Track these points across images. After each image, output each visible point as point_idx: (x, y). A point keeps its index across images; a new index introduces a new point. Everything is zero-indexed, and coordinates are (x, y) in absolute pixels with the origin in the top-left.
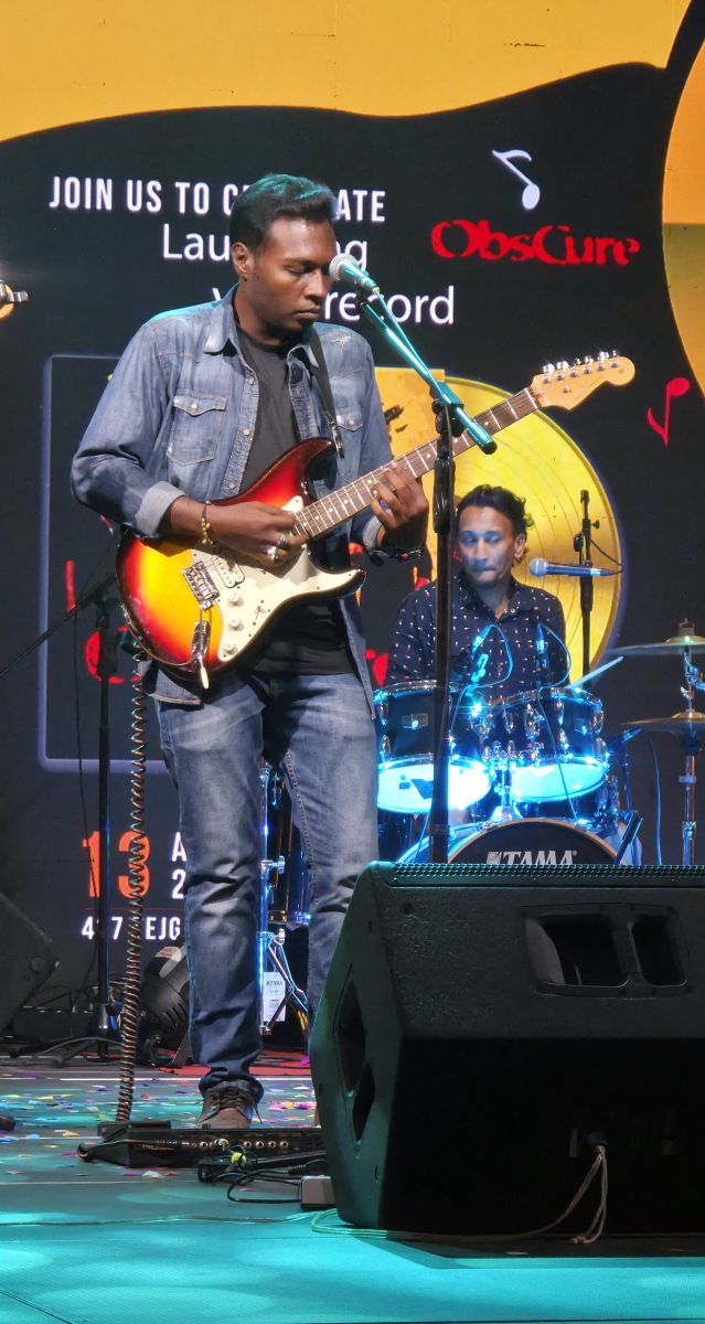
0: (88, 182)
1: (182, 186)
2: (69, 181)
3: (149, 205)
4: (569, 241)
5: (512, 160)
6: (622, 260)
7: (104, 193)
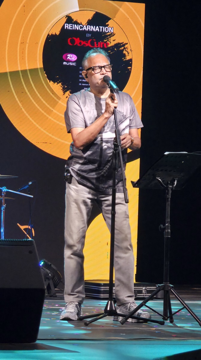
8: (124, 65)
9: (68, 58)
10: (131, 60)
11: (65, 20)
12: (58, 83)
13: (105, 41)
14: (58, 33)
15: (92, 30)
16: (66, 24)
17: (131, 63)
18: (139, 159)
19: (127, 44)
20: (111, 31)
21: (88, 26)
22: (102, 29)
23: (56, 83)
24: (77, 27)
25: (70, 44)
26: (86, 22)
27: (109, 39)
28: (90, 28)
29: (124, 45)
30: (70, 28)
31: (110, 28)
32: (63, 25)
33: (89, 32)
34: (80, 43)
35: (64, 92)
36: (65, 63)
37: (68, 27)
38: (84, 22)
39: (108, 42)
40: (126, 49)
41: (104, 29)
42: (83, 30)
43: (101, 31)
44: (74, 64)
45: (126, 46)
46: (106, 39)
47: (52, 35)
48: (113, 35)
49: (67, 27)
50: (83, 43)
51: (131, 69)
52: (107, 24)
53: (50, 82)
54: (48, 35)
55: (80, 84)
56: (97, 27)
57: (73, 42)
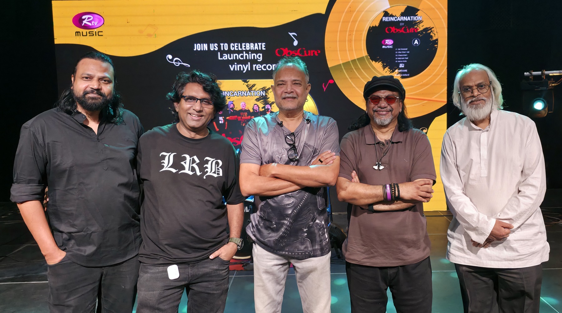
0: (202, 45)
1: (222, 44)
2: (198, 44)
3: (215, 49)
4: (305, 51)
5: (293, 35)
6: (317, 55)
7: (205, 47)
8: (431, 44)
9: (386, 43)
10: (437, 40)
11: (383, 14)
12: (379, 62)
13: (415, 27)
14: (377, 25)
15: (404, 20)
16: (383, 18)
17: (437, 42)
18: (446, 114)
19: (433, 28)
20: (420, 19)
21: (401, 17)
22: (413, 18)
23: (377, 62)
24: (393, 19)
25: (387, 32)
26: (400, 14)
27: (418, 25)
28: (403, 19)
29: (431, 29)
30: (387, 20)
31: (419, 17)
32: (381, 18)
33: (402, 21)
34: (395, 31)
35: (384, 68)
36: (383, 47)
37: (386, 19)
38: (398, 14)
39: (418, 28)
40: (433, 32)
41: (415, 18)
42: (398, 20)
43: (412, 20)
44: (391, 47)
45: (433, 30)
46: (416, 26)
47: (373, 27)
48: (422, 22)
49: (384, 20)
50: (397, 30)
51: (437, 46)
52: (416, 14)
53: (372, 62)
54: (370, 27)
55: (397, 61)
56: (409, 17)
57: (389, 30)
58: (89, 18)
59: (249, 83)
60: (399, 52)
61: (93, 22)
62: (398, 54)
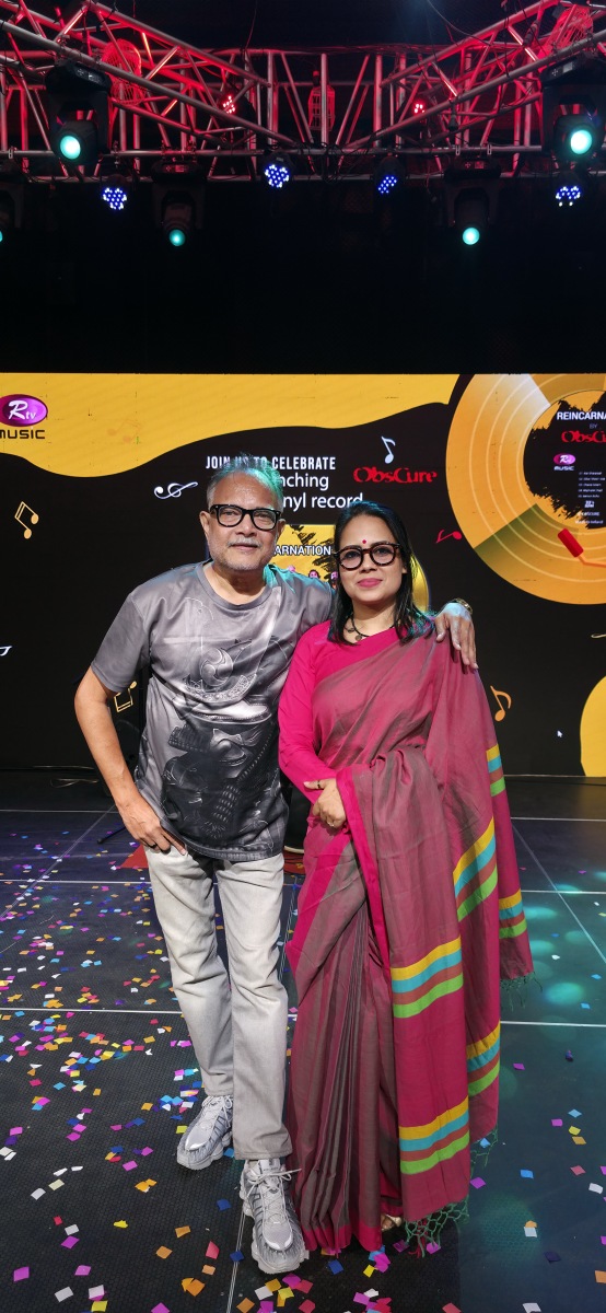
0: (221, 458)
2: (214, 458)
4: (409, 474)
5: (388, 443)
6: (430, 480)
9: (562, 460)
11: (557, 406)
12: (547, 497)
14: (546, 427)
15: (599, 418)
16: (559, 413)
21: (593, 413)
23: (544, 497)
24: (577, 416)
25: (564, 440)
26: (590, 407)
28: (595, 416)
30: (565, 419)
32: (554, 415)
33: (594, 421)
34: (581, 438)
35: (556, 509)
36: (556, 468)
37: (563, 416)
38: (587, 406)
42: (586, 418)
44: (570, 468)
47: (538, 430)
49: (560, 417)
50: (585, 437)
53: (534, 496)
54: (533, 430)
55: (580, 496)
57: (569, 436)
58: (20, 406)
59: (302, 531)
60: (586, 479)
61: (28, 414)
62: (584, 482)
